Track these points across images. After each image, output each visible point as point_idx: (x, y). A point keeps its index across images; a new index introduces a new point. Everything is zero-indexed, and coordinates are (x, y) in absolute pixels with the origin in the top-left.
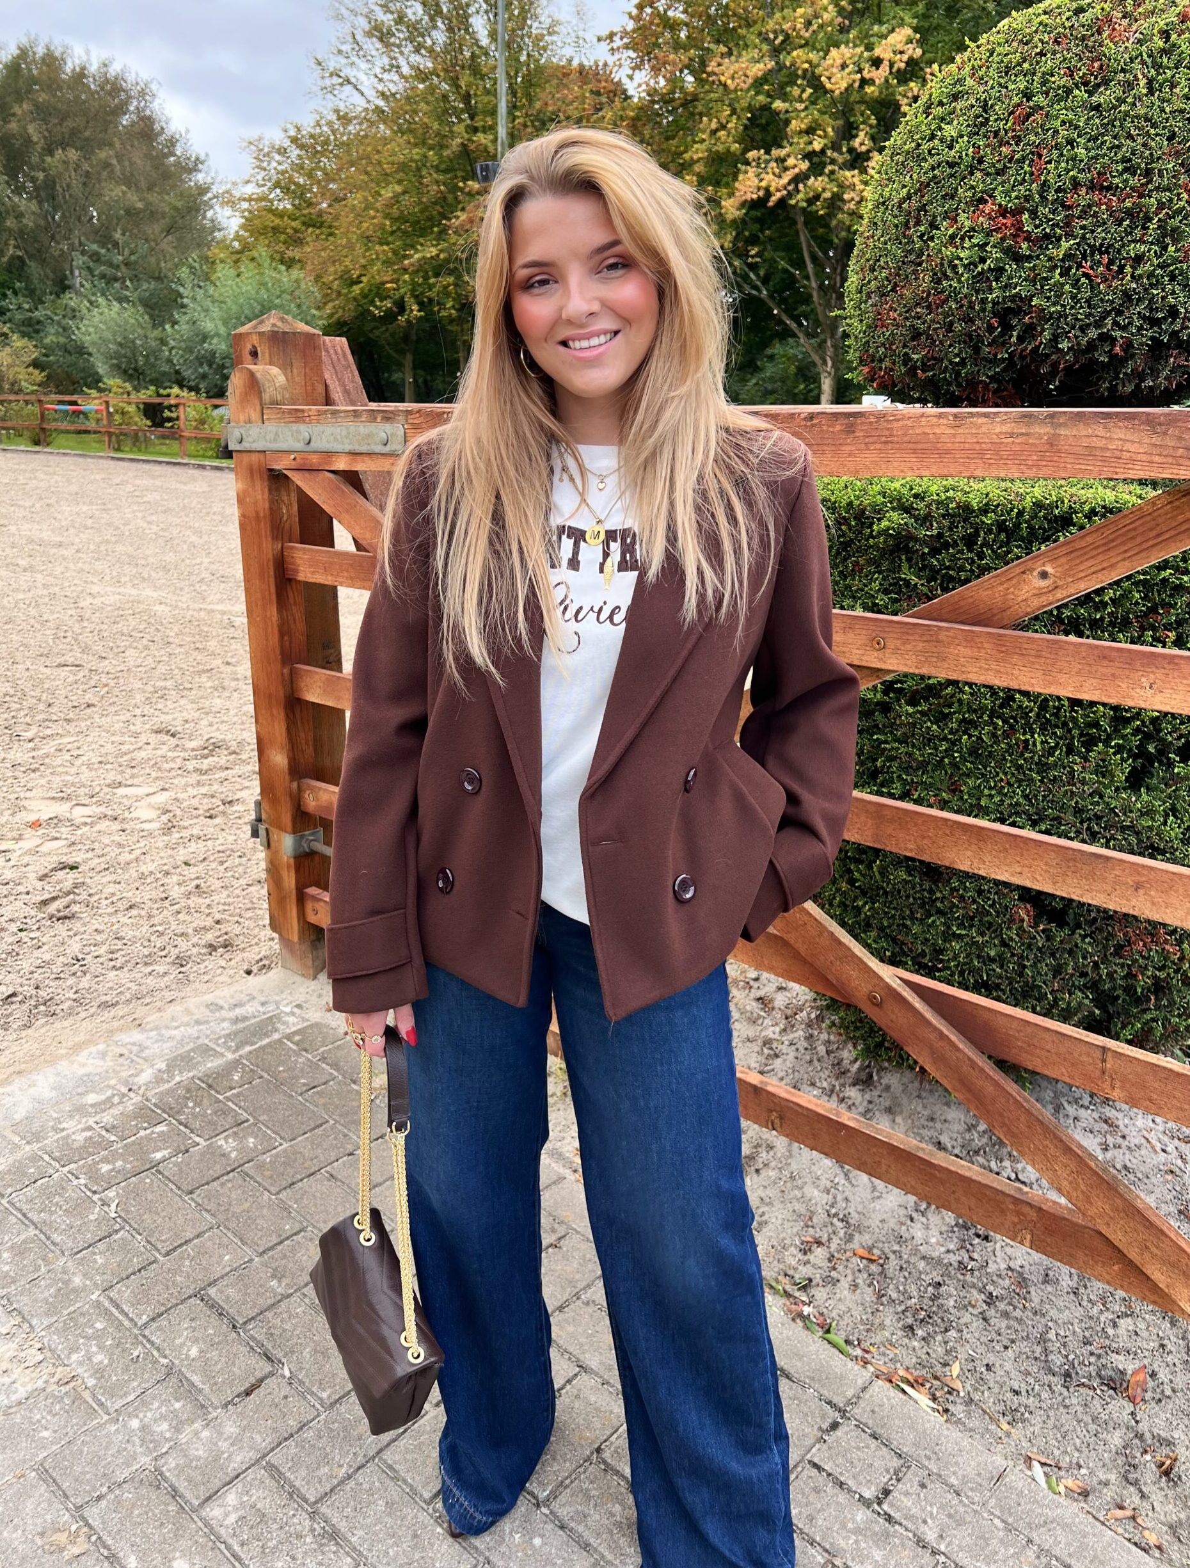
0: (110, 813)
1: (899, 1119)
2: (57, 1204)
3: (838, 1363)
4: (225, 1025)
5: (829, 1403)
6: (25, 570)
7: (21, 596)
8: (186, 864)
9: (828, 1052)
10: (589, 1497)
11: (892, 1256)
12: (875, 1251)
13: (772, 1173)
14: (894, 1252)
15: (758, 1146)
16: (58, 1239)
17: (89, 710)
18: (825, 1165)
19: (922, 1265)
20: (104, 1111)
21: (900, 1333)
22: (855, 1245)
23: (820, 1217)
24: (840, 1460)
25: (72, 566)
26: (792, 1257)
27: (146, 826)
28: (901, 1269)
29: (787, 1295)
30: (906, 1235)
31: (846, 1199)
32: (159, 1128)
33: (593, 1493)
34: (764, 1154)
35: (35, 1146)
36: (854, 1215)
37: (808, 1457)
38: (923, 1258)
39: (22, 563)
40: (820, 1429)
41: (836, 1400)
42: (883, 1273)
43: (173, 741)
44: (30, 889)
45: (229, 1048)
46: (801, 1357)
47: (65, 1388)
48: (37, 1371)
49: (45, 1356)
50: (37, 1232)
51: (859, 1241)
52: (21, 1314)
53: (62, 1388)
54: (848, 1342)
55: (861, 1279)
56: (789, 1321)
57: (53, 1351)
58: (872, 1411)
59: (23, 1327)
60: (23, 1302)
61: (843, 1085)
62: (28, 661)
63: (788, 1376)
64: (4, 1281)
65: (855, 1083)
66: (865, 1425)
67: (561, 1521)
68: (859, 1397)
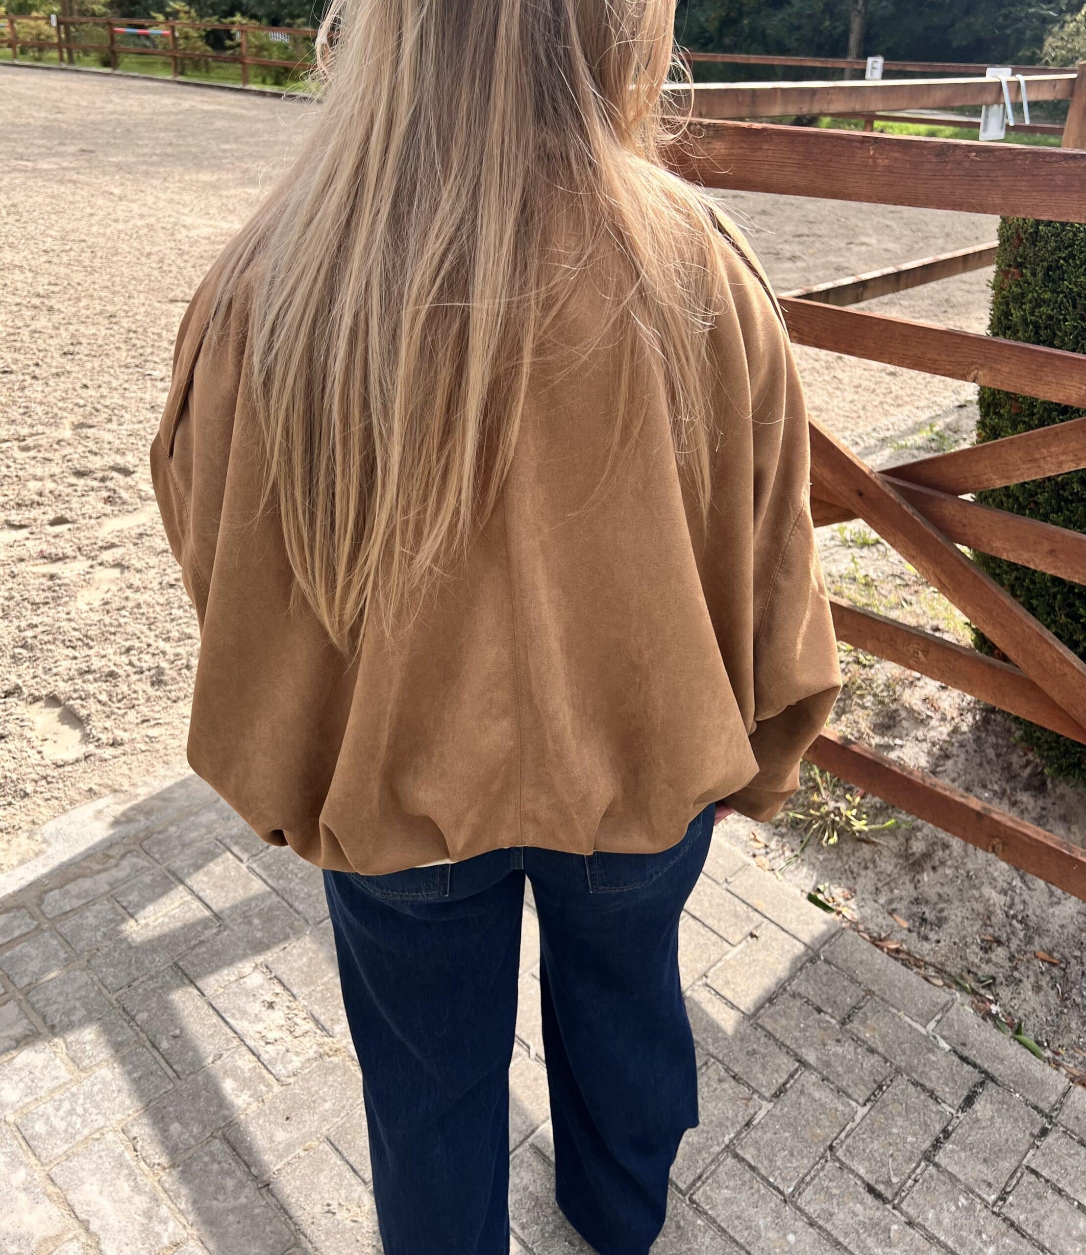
2: (292, 872)
3: (1038, 1069)
5: (1036, 1108)
6: (121, 199)
7: (121, 226)
10: (831, 1196)
12: (1055, 954)
14: (1076, 957)
15: (934, 843)
16: (300, 908)
18: (1001, 868)
22: (1035, 947)
23: (999, 917)
24: (1055, 1168)
25: (160, 195)
26: (974, 955)
28: (1083, 974)
29: (974, 992)
31: (1024, 902)
33: (834, 1191)
34: (940, 853)
36: (1032, 917)
37: (1025, 1162)
39: (117, 191)
40: (1032, 1135)
41: (1041, 1105)
42: (1065, 977)
46: (1002, 1061)
47: (335, 1059)
48: (306, 1041)
49: (310, 1026)
50: (279, 899)
51: (1040, 943)
52: (280, 982)
53: (332, 1059)
54: (1039, 1043)
55: (1044, 981)
56: (981, 1021)
57: (316, 1021)
58: (1077, 1118)
59: (285, 996)
60: (281, 970)
61: (1014, 789)
62: (142, 296)
63: (993, 1080)
64: (259, 947)
65: (1026, 788)
66: (1072, 1131)
67: (809, 1218)
68: (1061, 1103)
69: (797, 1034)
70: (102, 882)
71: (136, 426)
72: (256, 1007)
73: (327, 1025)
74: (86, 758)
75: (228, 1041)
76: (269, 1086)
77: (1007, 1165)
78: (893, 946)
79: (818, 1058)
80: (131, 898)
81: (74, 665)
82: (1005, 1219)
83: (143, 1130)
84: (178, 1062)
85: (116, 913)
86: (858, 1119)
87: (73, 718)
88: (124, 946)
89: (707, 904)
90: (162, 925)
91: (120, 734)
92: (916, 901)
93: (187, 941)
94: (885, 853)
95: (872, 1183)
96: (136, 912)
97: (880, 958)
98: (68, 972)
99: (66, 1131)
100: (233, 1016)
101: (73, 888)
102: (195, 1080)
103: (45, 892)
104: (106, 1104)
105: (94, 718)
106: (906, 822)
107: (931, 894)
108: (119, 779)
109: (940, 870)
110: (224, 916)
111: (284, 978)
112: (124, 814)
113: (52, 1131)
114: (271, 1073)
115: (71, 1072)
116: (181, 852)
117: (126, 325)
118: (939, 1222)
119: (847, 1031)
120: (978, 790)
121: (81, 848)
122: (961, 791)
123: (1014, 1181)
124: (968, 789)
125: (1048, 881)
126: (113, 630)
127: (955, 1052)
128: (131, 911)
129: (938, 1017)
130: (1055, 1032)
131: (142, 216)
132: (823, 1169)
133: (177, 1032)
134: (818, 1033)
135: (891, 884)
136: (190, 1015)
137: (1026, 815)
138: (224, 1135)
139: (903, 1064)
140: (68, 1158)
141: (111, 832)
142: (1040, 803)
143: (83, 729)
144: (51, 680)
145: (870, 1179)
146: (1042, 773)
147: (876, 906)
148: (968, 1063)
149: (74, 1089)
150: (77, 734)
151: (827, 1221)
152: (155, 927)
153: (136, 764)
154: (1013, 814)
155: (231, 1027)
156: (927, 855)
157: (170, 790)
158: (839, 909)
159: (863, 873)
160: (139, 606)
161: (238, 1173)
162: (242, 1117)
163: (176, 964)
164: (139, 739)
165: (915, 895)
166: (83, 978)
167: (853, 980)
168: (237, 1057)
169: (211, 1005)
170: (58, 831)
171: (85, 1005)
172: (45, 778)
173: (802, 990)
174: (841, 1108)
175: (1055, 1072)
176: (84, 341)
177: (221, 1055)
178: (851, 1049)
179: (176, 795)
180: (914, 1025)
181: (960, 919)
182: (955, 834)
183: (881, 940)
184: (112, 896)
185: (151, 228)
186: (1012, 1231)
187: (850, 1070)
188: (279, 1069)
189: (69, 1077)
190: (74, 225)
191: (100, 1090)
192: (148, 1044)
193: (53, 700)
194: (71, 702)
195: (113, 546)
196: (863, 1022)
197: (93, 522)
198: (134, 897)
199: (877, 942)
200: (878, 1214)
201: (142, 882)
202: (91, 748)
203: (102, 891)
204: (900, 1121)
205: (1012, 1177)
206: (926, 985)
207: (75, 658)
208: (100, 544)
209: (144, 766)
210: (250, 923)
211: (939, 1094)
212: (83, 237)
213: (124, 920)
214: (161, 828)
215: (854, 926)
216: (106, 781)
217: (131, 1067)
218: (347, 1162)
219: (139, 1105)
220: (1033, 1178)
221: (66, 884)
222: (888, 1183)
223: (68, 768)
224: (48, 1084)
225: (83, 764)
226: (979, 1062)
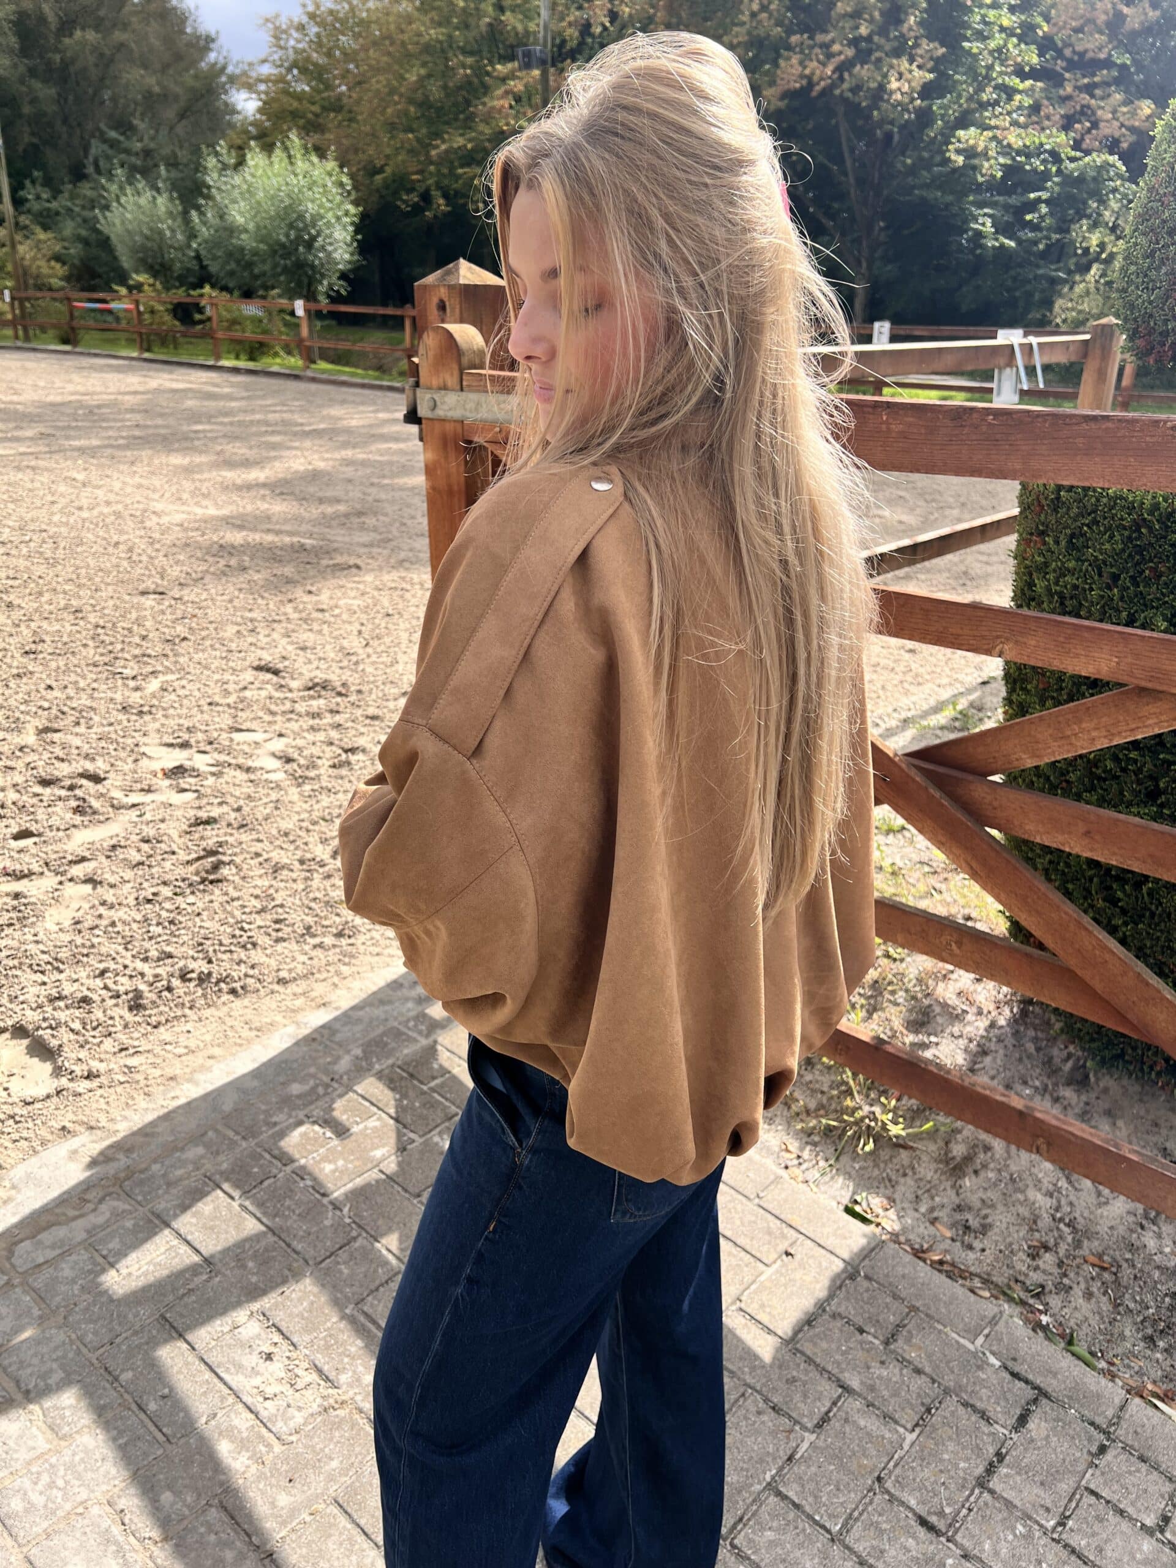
0: (233, 761)
1: (1120, 1123)
2: (289, 1208)
3: (1094, 1382)
4: (410, 1005)
6: (84, 485)
7: (85, 514)
8: (324, 819)
9: (1038, 1049)
10: (882, 1532)
11: (1125, 1265)
12: (1106, 1258)
13: (991, 1175)
14: (1127, 1260)
15: (976, 1146)
16: (299, 1247)
17: (184, 644)
18: (1046, 1170)
19: (1156, 1274)
20: (311, 1103)
21: (1142, 1344)
22: (1085, 1251)
23: (1045, 1221)
24: (1116, 1487)
25: (128, 480)
26: (1021, 1262)
27: (272, 777)
28: (1135, 1277)
29: (1022, 1303)
30: (1137, 1243)
31: (1071, 1204)
32: (373, 1123)
33: (884, 1526)
34: (982, 1156)
35: (253, 1142)
36: (1080, 1220)
37: (1083, 1483)
38: (1158, 1267)
39: (81, 477)
40: (1089, 1452)
41: (1098, 1420)
42: (1117, 1282)
43: (275, 679)
44: (175, 848)
45: (420, 1033)
46: (1055, 1375)
47: (341, 1413)
48: (308, 1393)
49: (314, 1377)
50: (276, 1239)
51: (1089, 1247)
52: (279, 1330)
53: (338, 1412)
54: (1093, 1354)
55: (1095, 1287)
56: (1032, 1333)
57: (320, 1371)
58: (1136, 1432)
59: (285, 1345)
60: (279, 1317)
61: (1056, 1084)
62: (110, 588)
63: (1046, 1395)
64: (255, 1293)
65: (1069, 1083)
66: (1132, 1447)
67: (858, 1557)
68: (1119, 1417)
69: (838, 1357)
70: (78, 1230)
71: (107, 729)
72: (253, 1360)
73: (332, 1375)
74: (58, 1093)
75: (223, 1399)
76: (269, 1446)
77: (1065, 1487)
78: (936, 1258)
79: (862, 1383)
80: (111, 1246)
81: (43, 991)
82: (1066, 1546)
83: (131, 1502)
84: (168, 1425)
85: (95, 1264)
86: (906, 1447)
87: (42, 1050)
88: (104, 1299)
89: (738, 1222)
90: (145, 1274)
91: (95, 1065)
92: (959, 1208)
93: (174, 1290)
94: (925, 1158)
95: (924, 1514)
96: (117, 1262)
97: (923, 1271)
98: (43, 1331)
99: (45, 1506)
100: (227, 1370)
101: (46, 1237)
102: (187, 1443)
103: (16, 1244)
104: (90, 1475)
105: (66, 1049)
106: (944, 1125)
107: (974, 1200)
108: (96, 1114)
109: (982, 1174)
110: (216, 1260)
111: (283, 1326)
112: (102, 1153)
113: (31, 1507)
114: (270, 1431)
115: (49, 1441)
116: (167, 1192)
117: (93, 621)
118: (996, 1553)
119: (893, 1352)
120: (1018, 1087)
121: (54, 1193)
122: (1001, 1088)
123: (1073, 1504)
124: (1008, 1087)
125: (1094, 1181)
126: (85, 951)
127: (1006, 1368)
128: (111, 1260)
129: (986, 1331)
130: (1109, 1341)
131: (108, 503)
132: (871, 1502)
133: (166, 1391)
134: (860, 1354)
135: (931, 1191)
136: (180, 1372)
137: (1070, 1111)
138: (221, 1502)
139: (952, 1384)
140: (48, 1536)
141: (88, 1174)
142: (1084, 1098)
143: (54, 1061)
144: (17, 1009)
145: (922, 1510)
146: (1084, 1066)
147: (917, 1215)
148: (1020, 1379)
149: (53, 1460)
150: (48, 1067)
151: (878, 1559)
152: (138, 1277)
153: (114, 1097)
154: (1056, 1111)
155: (225, 1383)
156: (968, 1159)
157: (153, 1124)
158: (879, 1220)
159: (902, 1180)
160: (113, 924)
161: (238, 1544)
162: (241, 1481)
163: (163, 1317)
164: (117, 1070)
165: (957, 1202)
166: (60, 1336)
167: (895, 1297)
168: (233, 1415)
169: (202, 1359)
170: (28, 1175)
171: (62, 1367)
172: (12, 1117)
173: (842, 1309)
174: (888, 1435)
175: (1110, 1384)
176: (47, 639)
177: (215, 1415)
178: (897, 1371)
179: (159, 1129)
180: (962, 1341)
181: (1004, 1225)
182: (996, 1135)
183: (923, 1252)
184: (91, 1244)
185: (118, 515)
186: (1073, 1558)
187: (896, 1394)
188: (280, 1427)
189: (48, 1446)
190: (34, 514)
191: (82, 1460)
192: (134, 1407)
193: (19, 1031)
194: (40, 1032)
195: (83, 859)
196: (908, 1340)
197: (61, 834)
198: (115, 1244)
199: (919, 1254)
200: (932, 1547)
201: (123, 1227)
202: (64, 1082)
203: (79, 1239)
204: (951, 1446)
205: (1070, 1500)
206: (972, 1297)
207: (44, 984)
208: (70, 858)
209: (123, 1099)
210: (244, 1267)
211: (991, 1414)
212: (44, 527)
213: (103, 1271)
214: (143, 1166)
215: (895, 1237)
216: (81, 1117)
217: (115, 1432)
218: (358, 1525)
219: (126, 1474)
220: (1092, 1500)
221: (39, 1233)
222: (941, 1514)
223: (38, 1105)
224: (23, 1455)
225: (55, 1099)
226: (1031, 1377)
